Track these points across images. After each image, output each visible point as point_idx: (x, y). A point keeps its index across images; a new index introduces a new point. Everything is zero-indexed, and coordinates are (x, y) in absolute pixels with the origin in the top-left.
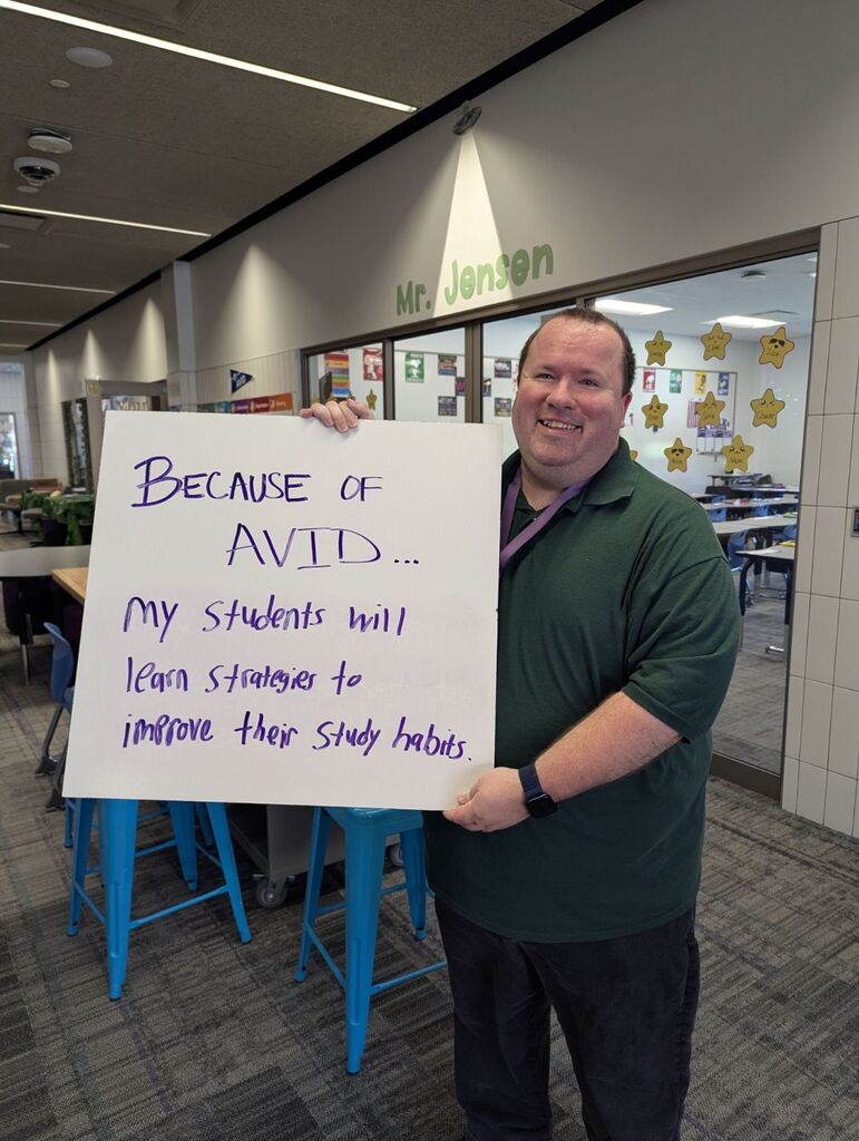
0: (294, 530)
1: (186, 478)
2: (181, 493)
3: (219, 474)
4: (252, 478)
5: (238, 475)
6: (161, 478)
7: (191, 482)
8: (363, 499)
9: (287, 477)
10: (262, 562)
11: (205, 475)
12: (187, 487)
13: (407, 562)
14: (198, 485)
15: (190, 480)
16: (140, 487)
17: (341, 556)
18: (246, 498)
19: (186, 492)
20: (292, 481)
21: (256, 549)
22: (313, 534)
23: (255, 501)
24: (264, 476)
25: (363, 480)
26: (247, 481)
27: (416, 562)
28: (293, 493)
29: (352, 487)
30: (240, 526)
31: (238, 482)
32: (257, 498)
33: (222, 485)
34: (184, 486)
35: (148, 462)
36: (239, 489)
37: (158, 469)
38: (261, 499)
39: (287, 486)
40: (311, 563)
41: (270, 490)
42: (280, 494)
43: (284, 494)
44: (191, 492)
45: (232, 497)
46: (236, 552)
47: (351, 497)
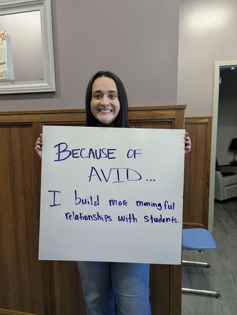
0: (111, 169)
1: (73, 151)
2: (71, 156)
3: (84, 149)
4: (96, 151)
5: (91, 150)
6: (64, 151)
7: (75, 152)
8: (135, 158)
9: (108, 150)
10: (101, 180)
11: (79, 149)
12: (73, 154)
13: (151, 180)
14: (77, 153)
15: (74, 151)
16: (57, 154)
17: (128, 178)
18: (94, 158)
19: (73, 156)
20: (110, 151)
21: (98, 176)
22: (118, 170)
23: (97, 159)
24: (100, 150)
25: (135, 150)
26: (94, 152)
27: (154, 180)
28: (110, 156)
29: (131, 153)
30: (92, 168)
31: (91, 152)
32: (98, 158)
33: (85, 153)
34: (72, 153)
35: (59, 145)
36: (91, 155)
37: (63, 147)
38: (99, 158)
39: (108, 153)
40: (117, 181)
41: (103, 155)
42: (106, 156)
43: (107, 156)
44: (75, 156)
45: (89, 158)
46: (92, 177)
47: (131, 157)
